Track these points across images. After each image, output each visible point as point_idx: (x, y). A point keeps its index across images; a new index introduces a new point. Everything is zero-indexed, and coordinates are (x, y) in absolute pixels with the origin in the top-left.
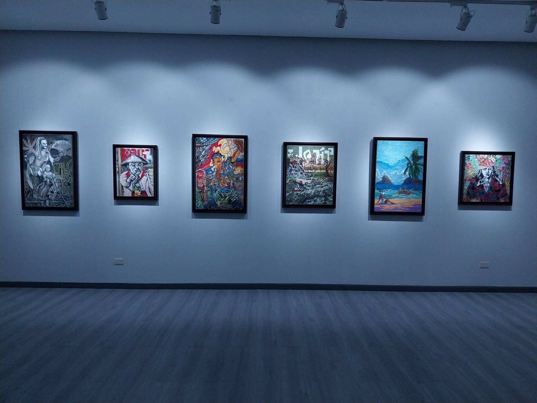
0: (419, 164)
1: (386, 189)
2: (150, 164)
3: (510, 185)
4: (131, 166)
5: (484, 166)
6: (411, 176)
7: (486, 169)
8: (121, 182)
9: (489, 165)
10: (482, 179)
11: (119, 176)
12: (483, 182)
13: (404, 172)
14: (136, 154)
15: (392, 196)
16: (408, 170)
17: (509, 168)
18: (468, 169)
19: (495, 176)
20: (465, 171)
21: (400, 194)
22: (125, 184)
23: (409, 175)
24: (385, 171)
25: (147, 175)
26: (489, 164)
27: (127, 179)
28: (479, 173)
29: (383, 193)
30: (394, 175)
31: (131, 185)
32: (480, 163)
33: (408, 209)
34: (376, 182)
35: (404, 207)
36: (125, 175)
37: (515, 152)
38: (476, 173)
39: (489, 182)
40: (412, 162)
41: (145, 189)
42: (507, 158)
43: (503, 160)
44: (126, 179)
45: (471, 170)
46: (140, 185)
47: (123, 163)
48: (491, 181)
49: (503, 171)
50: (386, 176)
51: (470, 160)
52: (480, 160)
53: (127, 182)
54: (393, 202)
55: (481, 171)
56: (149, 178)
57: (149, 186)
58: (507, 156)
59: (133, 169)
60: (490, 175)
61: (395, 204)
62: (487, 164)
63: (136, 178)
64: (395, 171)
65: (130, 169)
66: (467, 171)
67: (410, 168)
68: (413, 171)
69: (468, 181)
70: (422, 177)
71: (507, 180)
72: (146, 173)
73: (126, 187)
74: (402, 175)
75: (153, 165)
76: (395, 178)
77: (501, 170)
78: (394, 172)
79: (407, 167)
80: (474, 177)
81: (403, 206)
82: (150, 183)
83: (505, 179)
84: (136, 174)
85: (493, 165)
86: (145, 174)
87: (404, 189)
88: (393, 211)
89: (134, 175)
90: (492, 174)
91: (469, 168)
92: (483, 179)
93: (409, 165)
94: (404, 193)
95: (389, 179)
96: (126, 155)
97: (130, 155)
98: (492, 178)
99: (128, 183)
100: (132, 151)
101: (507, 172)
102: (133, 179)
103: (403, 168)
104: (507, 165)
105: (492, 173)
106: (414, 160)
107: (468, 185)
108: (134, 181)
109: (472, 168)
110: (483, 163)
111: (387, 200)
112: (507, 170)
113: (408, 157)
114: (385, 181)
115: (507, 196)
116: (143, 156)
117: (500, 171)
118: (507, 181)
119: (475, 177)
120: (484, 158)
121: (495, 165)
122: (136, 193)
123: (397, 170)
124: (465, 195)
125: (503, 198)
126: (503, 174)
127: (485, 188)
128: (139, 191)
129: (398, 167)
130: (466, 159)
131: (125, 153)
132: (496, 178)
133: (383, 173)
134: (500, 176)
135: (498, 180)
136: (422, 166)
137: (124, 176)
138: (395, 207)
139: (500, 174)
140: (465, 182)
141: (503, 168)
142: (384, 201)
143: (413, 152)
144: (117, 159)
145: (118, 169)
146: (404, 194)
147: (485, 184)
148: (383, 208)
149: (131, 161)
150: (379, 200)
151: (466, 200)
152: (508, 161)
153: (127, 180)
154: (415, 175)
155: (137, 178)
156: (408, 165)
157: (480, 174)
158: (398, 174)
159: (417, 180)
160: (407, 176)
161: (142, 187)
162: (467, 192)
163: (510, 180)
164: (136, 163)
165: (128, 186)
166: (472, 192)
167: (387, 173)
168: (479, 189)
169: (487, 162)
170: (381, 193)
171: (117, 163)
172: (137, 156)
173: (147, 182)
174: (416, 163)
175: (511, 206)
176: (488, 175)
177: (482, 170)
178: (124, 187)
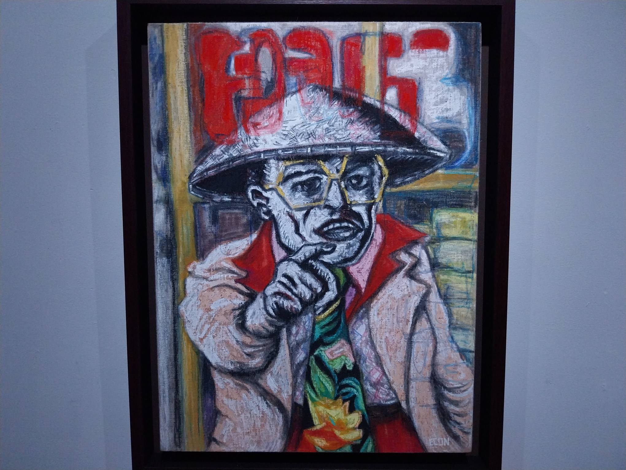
2: (449, 166)
4: (285, 190)
8: (190, 331)
11: (174, 280)
14: (332, 74)
22: (226, 352)
25: (418, 262)
27: (244, 308)
31: (284, 352)
36: (229, 265)
41: (399, 387)
44: (240, 300)
46: (357, 355)
47: (210, 162)
53: (242, 326)
56: (434, 289)
57: (434, 365)
59: (299, 215)
63: (322, 295)
65: (273, 218)
72: (418, 251)
73: (232, 374)
75: (475, 172)
82: (442, 333)
84: (326, 258)
86: (404, 257)
89: (305, 265)
96: (237, 84)
97: (271, 84)
99: (258, 335)
100: (291, 54)
102: (298, 306)
108: (306, 320)
116: (392, 94)
122: (318, 425)
128: (352, 409)
131: (233, 72)
137: (220, 278)
144: (155, 127)
145: (171, 213)
149: (285, 144)
153: (249, 313)
155: (330, 295)
161: (376, 376)
164: (327, 158)
165: (256, 362)
171: (156, 159)
172: (334, 95)
173: (423, 324)
178: (223, 371)
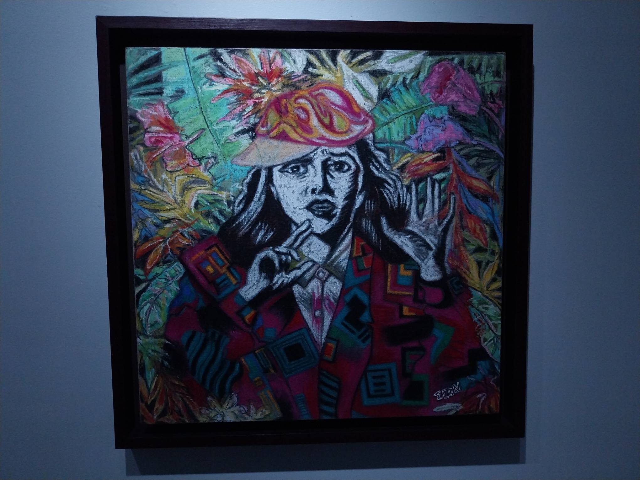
3: (498, 284)
5: (283, 137)
7: (306, 161)
9: (323, 132)
10: (276, 242)
12: (286, 267)
17: (489, 152)
18: (152, 163)
19: (384, 221)
20: (133, 186)
26: (327, 121)
28: (249, 199)
32: (252, 120)
37: (529, 28)
38: (224, 195)
39: (337, 268)
42: (472, 71)
43: (440, 89)
45: (181, 178)
48: (350, 257)
49: (438, 176)
51: (169, 91)
52: (248, 94)
55: (262, 180)
58: (466, 57)
60: (338, 211)
62: (314, 121)
66: (147, 182)
69: (164, 261)
71: (479, 250)
77: (427, 168)
80: (214, 228)
83: (465, 241)
85: (357, 129)
90: (357, 205)
91: (163, 160)
92: (289, 241)
98: (358, 232)
101: (476, 183)
104: (469, 131)
105: (359, 200)
107: (171, 296)
109: (190, 160)
110: (273, 117)
112: (478, 166)
115: (483, 366)
117: (420, 179)
118: (480, 256)
119: (224, 228)
120: (279, 73)
121: (380, 134)
124: (150, 374)
125: (456, 387)
126: (444, 204)
127: (306, 314)
130: (134, 81)
132: (388, 232)
134: (420, 215)
135: (409, 248)
139: (421, 200)
140: (138, 272)
141: (441, 150)
147: (304, 286)
151: (164, 413)
152: (477, 94)
157: (255, 206)
162: (166, 347)
163: (497, 246)
166: (209, 349)
168: (259, 323)
169: (309, 107)
175: (521, 439)
176: (328, 216)
177: (275, 171)
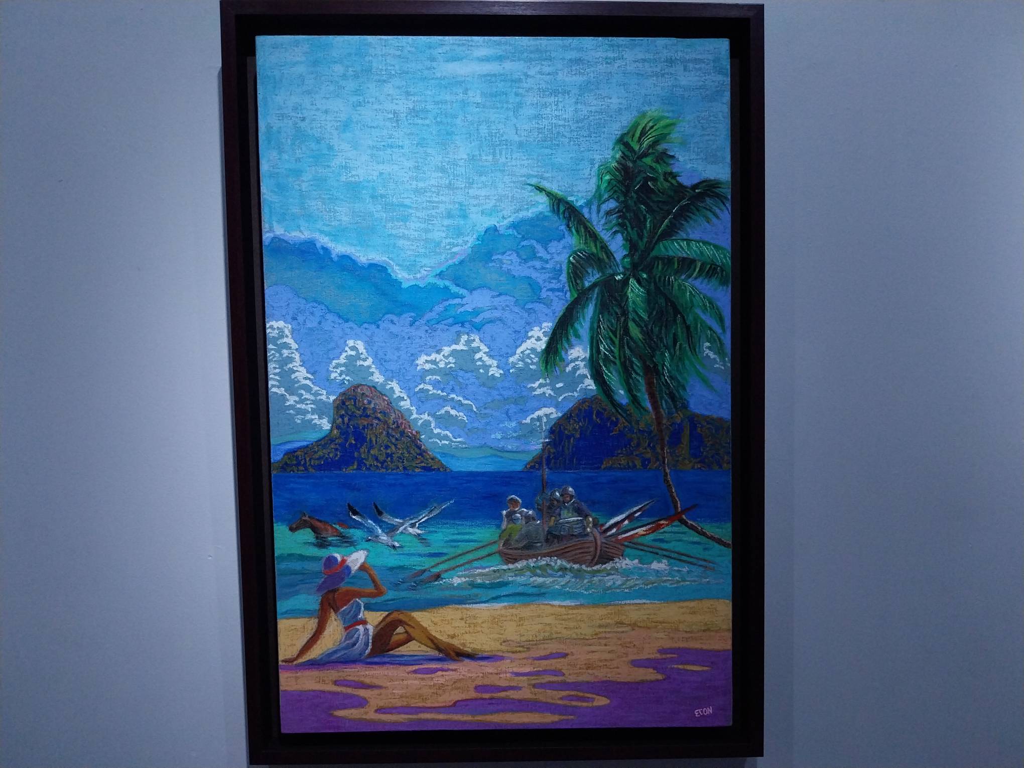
0: (686, 264)
1: (377, 514)
6: (613, 378)
13: (542, 345)
15: (438, 577)
16: (584, 325)
21: (515, 560)
23: (597, 376)
24: (361, 346)
29: (356, 558)
30: (447, 373)
33: (602, 701)
34: (276, 456)
35: (565, 685)
40: (617, 246)
50: (373, 388)
54: (455, 642)
61: (471, 656)
64: (457, 342)
67: (603, 308)
68: (635, 331)
70: (724, 385)
74: (525, 375)
76: (458, 405)
78: (447, 350)
79: (569, 297)
81: (557, 672)
87: (550, 509)
88: (465, 719)
93: (592, 277)
94: (556, 546)
95: (402, 415)
103: (530, 311)
106: (639, 223)
111: (400, 622)
113: (578, 200)
114: (360, 438)
123: (478, 328)
129: (479, 300)
133: (342, 360)
136: (723, 283)
138: (477, 688)
142: (371, 628)
143: (627, 145)
146: (561, 554)
148: (362, 703)
150: (312, 624)
154: (652, 371)
156: (576, 273)
158: (487, 367)
159: (678, 418)
160: (573, 381)
167: (381, 362)
170: (330, 560)
174: (657, 258)
